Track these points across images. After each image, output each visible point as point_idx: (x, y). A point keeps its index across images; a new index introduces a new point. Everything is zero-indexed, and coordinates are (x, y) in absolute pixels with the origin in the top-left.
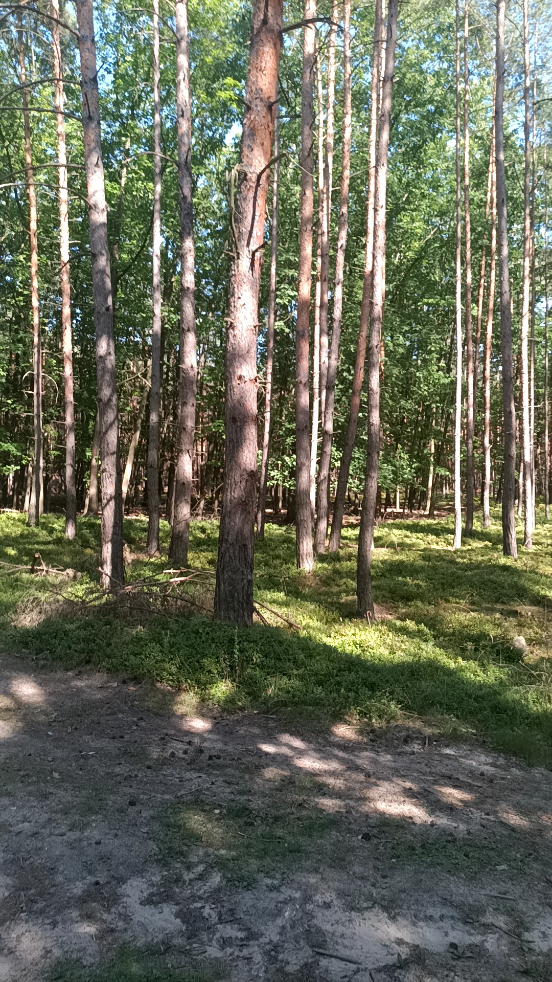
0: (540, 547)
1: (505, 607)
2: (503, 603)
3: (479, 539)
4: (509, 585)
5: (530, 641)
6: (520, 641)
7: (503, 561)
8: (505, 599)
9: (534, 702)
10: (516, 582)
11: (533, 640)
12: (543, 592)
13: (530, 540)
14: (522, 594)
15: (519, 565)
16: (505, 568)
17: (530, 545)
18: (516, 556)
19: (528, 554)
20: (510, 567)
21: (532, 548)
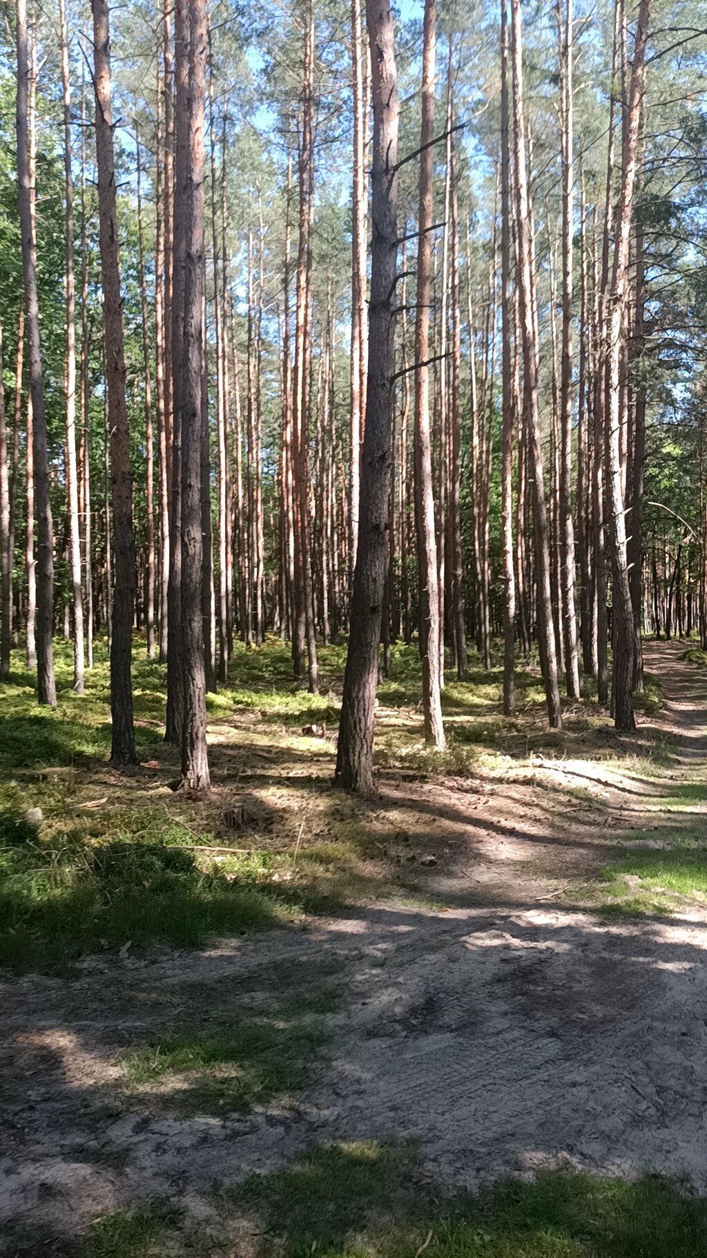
0: (93, 691)
1: (27, 772)
2: (27, 766)
3: (18, 684)
4: (37, 742)
5: (48, 813)
6: (36, 813)
7: (36, 710)
8: (29, 762)
9: (39, 890)
10: (46, 738)
11: (53, 810)
12: (78, 748)
13: (80, 682)
14: (53, 752)
15: (58, 715)
16: (38, 721)
17: (81, 689)
18: (55, 703)
19: (74, 700)
20: (43, 718)
21: (83, 693)
